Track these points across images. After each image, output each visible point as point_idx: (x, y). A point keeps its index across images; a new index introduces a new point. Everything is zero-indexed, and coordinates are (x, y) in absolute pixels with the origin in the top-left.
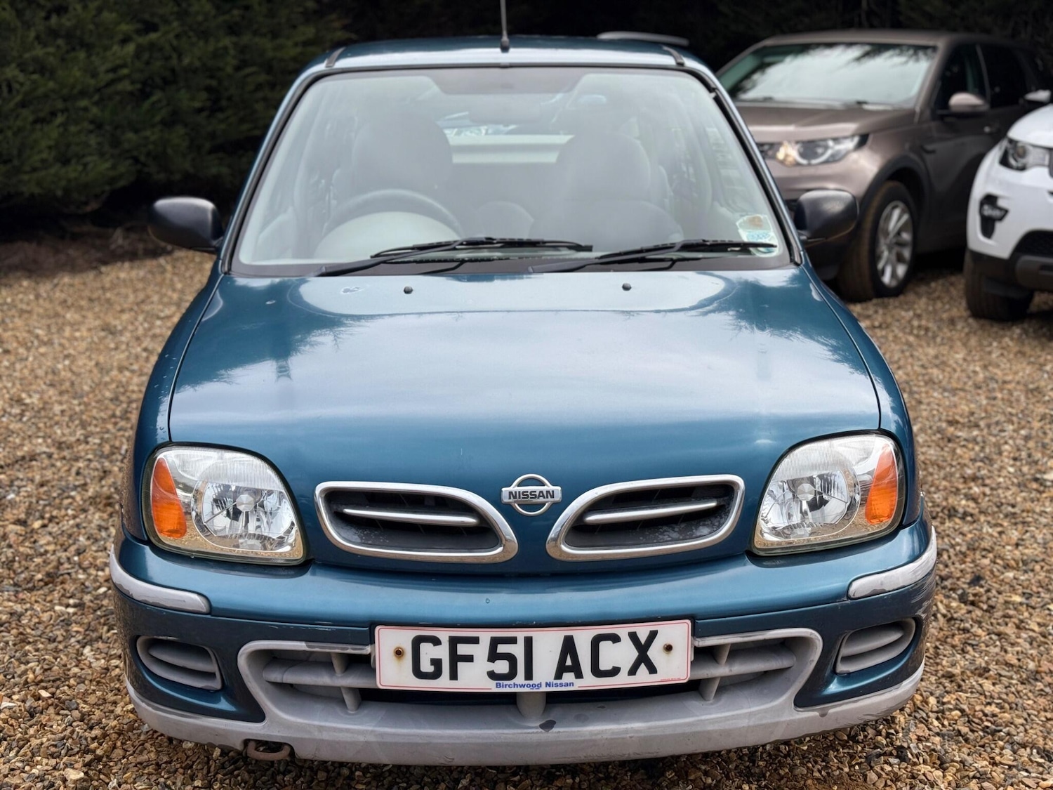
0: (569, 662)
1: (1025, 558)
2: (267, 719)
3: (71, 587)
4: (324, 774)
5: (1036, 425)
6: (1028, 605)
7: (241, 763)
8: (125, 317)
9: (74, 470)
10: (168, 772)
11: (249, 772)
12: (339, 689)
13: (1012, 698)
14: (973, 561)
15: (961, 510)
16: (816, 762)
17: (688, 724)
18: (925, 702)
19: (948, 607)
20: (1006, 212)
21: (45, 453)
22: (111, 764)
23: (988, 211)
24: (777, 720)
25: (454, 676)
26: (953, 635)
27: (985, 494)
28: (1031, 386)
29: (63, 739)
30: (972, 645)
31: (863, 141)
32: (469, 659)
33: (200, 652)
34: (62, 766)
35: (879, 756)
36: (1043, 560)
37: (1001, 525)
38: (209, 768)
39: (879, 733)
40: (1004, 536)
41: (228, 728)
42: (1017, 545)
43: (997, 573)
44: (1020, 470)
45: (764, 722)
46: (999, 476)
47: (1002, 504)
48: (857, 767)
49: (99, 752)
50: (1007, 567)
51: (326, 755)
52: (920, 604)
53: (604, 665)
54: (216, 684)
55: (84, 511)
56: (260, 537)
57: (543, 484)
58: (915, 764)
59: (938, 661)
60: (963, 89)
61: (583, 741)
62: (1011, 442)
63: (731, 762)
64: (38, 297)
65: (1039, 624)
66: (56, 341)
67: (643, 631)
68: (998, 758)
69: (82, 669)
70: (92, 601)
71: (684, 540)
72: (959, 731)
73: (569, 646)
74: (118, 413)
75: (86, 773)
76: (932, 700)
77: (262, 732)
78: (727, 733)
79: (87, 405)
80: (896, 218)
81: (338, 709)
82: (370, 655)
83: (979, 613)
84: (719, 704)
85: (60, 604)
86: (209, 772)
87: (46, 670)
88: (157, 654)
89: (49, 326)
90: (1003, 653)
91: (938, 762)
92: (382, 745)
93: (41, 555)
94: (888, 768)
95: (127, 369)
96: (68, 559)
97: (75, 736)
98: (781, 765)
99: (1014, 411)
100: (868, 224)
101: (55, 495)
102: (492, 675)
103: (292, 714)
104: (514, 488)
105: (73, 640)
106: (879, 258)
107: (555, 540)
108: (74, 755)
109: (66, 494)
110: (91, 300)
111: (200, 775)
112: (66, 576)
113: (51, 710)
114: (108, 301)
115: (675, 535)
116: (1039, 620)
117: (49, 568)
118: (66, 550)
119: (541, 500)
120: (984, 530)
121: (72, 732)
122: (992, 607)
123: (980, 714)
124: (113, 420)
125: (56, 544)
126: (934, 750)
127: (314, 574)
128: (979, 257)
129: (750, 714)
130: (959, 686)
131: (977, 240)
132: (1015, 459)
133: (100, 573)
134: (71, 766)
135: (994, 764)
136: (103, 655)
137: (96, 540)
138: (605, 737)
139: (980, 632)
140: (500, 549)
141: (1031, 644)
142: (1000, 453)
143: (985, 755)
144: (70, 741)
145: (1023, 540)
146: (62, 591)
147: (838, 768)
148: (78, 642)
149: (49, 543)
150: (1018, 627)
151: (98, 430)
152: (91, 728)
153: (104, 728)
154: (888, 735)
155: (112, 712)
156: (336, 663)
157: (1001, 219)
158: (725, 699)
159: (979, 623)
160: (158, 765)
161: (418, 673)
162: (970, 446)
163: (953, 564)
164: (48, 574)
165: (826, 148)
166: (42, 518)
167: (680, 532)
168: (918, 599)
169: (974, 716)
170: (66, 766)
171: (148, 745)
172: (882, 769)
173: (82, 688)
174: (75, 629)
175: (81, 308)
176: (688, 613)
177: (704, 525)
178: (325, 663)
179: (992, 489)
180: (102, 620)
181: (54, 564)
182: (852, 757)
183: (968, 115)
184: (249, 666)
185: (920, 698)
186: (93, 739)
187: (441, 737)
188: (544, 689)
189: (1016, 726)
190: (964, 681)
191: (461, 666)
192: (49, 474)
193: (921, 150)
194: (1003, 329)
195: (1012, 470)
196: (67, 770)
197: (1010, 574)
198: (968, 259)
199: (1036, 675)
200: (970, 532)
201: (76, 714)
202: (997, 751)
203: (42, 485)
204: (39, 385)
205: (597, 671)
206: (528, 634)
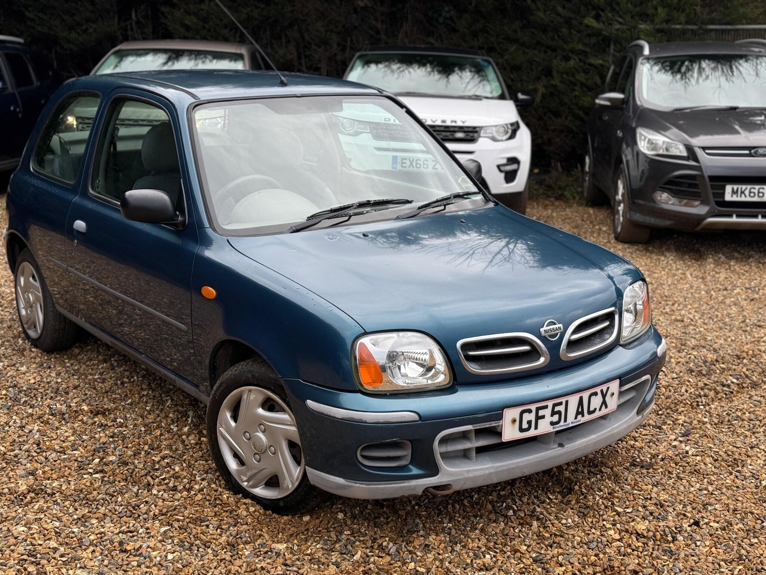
0: (580, 410)
2: (440, 473)
12: (469, 449)
24: (633, 422)
25: (536, 427)
32: (543, 417)
41: (418, 484)
45: (629, 424)
53: (592, 408)
54: (406, 461)
57: (555, 324)
67: (604, 387)
73: (581, 401)
77: (437, 481)
78: (619, 433)
82: (499, 426)
84: (612, 420)
88: (368, 453)
92: (497, 473)
102: (552, 423)
104: (545, 328)
107: (563, 350)
119: (556, 332)
127: (460, 389)
138: (583, 445)
140: (543, 360)
156: (473, 435)
158: (612, 417)
161: (521, 430)
167: (599, 339)
176: (619, 375)
177: (605, 334)
187: (522, 462)
188: (570, 425)
191: (539, 422)
205: (589, 412)
206: (567, 399)
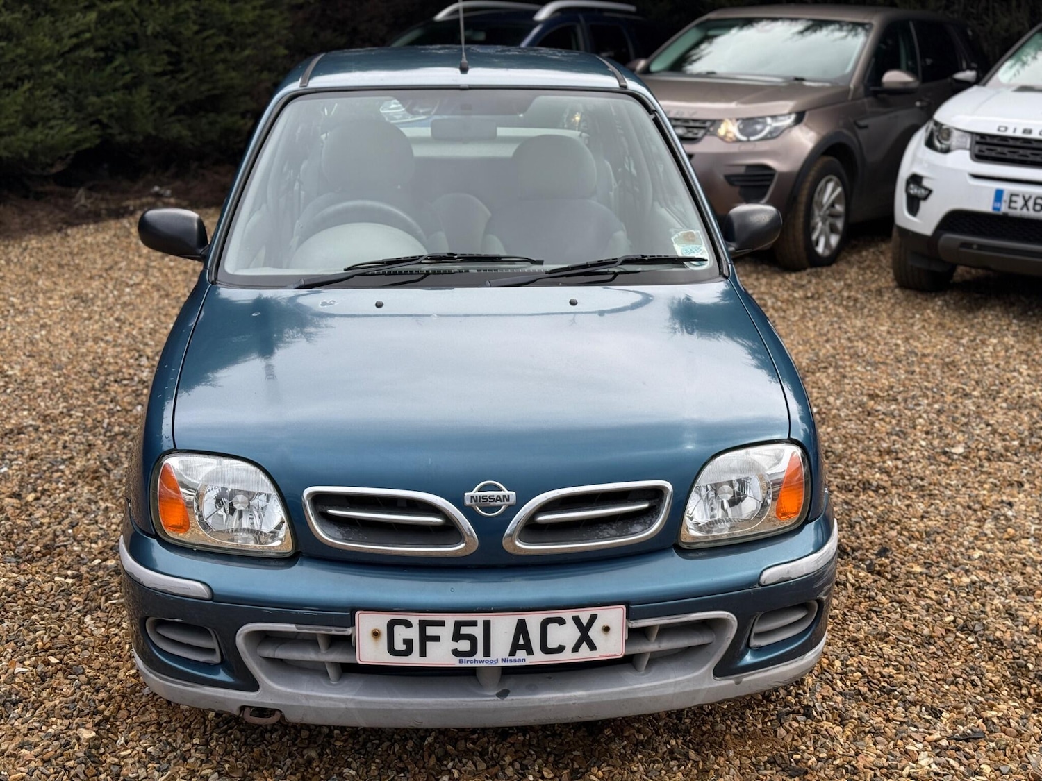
0: (521, 642)
1: (928, 529)
2: (261, 689)
3: (68, 559)
4: (307, 733)
5: (949, 399)
6: (927, 575)
7: (233, 723)
8: (95, 284)
9: (60, 444)
10: (169, 731)
11: (241, 731)
12: (323, 663)
13: (907, 661)
14: (882, 533)
15: (875, 484)
16: (734, 720)
17: (623, 693)
18: (831, 664)
19: (856, 577)
20: (930, 191)
21: (31, 426)
22: (118, 723)
23: (914, 190)
24: (698, 687)
25: (423, 653)
26: (860, 603)
27: (897, 468)
28: (947, 360)
29: (74, 701)
30: (876, 612)
31: (800, 119)
32: (436, 639)
33: (202, 631)
34: (74, 726)
35: (788, 714)
36: (944, 532)
37: (910, 497)
38: (206, 727)
39: (789, 693)
40: (911, 509)
41: (227, 696)
42: (922, 517)
43: (902, 545)
44: (931, 444)
45: (688, 689)
46: (912, 449)
47: (912, 477)
48: (769, 724)
49: (106, 713)
50: (912, 538)
51: (311, 719)
52: (821, 589)
53: (552, 644)
54: (216, 659)
55: (74, 484)
56: (252, 531)
57: (500, 490)
58: (819, 721)
59: (845, 626)
60: (896, 66)
61: (534, 707)
62: (925, 416)
63: (661, 720)
64: (8, 262)
65: (935, 592)
66: (31, 310)
67: (585, 615)
68: (891, 715)
69: (85, 637)
70: (88, 573)
71: (620, 536)
72: (859, 691)
73: (521, 628)
74: (97, 386)
75: (97, 732)
76: (838, 663)
77: (256, 700)
78: (656, 699)
79: (67, 376)
80: (830, 192)
81: (322, 681)
82: (351, 636)
83: (884, 582)
84: (650, 675)
85: (60, 575)
86: (205, 731)
87: (53, 638)
88: (161, 632)
89: (22, 294)
90: (902, 620)
91: (839, 719)
92: (362, 712)
93: (37, 527)
94: (795, 725)
95: (102, 340)
96: (63, 531)
97: (84, 699)
98: (704, 722)
99: (929, 385)
100: (803, 198)
101: (45, 468)
102: (456, 653)
103: (282, 685)
104: (475, 493)
105: (74, 609)
106: (814, 229)
107: (510, 535)
108: (85, 716)
109: (55, 468)
110: (61, 266)
111: (198, 734)
112: (63, 548)
113: (60, 674)
114: (77, 266)
115: (613, 532)
116: (935, 589)
117: (46, 540)
118: (60, 523)
119: (499, 503)
120: (894, 504)
121: (82, 695)
122: (896, 577)
123: (878, 676)
124: (93, 393)
125: (50, 517)
126: (836, 709)
127: (301, 565)
128: (905, 233)
129: (676, 683)
130: (862, 650)
131: (903, 216)
132: (927, 433)
133: (93, 545)
134: (83, 725)
135: (888, 720)
136: (103, 624)
137: (87, 513)
138: (552, 703)
139: (883, 599)
140: (462, 545)
141: (927, 611)
142: (914, 427)
143: (880, 712)
144: (80, 703)
145: (928, 512)
146: (60, 563)
147: (753, 725)
148: (79, 611)
149: (43, 517)
150: (917, 595)
151: (80, 403)
152: (98, 691)
153: (109, 691)
154: (797, 695)
155: (116, 676)
156: (321, 642)
157: (925, 198)
158: (654, 669)
159: (883, 591)
160: (159, 725)
161: (392, 650)
162: (888, 419)
163: (864, 535)
164: (46, 546)
165: (765, 124)
166: (35, 491)
167: (617, 530)
168: (820, 584)
169: (873, 677)
170: (79, 726)
171: (149, 706)
172: (790, 725)
173: (86, 654)
174: (75, 599)
175: (51, 274)
176: (622, 599)
177: (638, 523)
178: (311, 641)
179: (904, 462)
180: (100, 591)
181: (51, 536)
182: (765, 715)
183: (900, 92)
184: (246, 644)
185: (826, 661)
186: (101, 701)
187: (411, 704)
188: (500, 664)
189: (909, 686)
190: (866, 644)
191: (429, 645)
192: (37, 447)
193: (854, 126)
194: (926, 300)
195: (923, 443)
196: (80, 729)
197: (914, 546)
198: (895, 233)
199: (930, 640)
200: (881, 505)
201: (83, 678)
202: (891, 708)
203: (32, 458)
204: (19, 356)
205: (545, 649)
206: (487, 618)
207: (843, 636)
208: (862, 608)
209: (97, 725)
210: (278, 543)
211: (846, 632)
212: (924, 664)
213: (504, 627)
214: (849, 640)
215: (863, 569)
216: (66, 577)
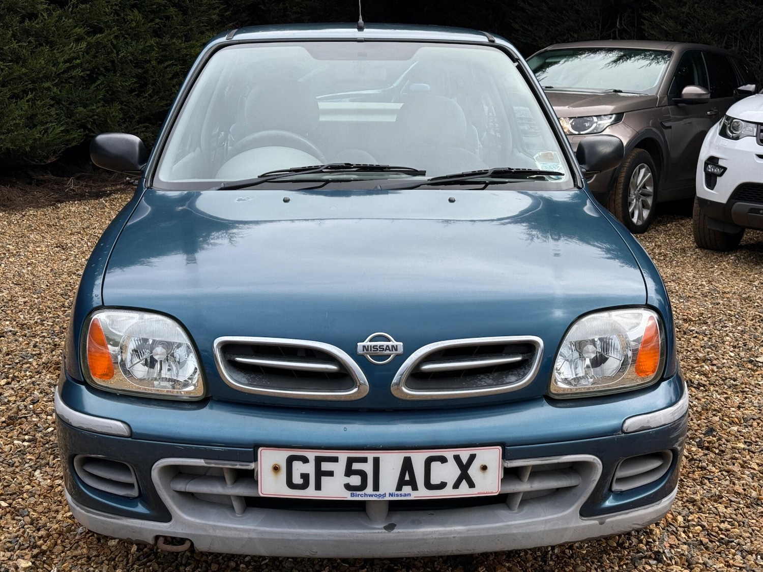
0: (407, 478)
1: (746, 416)
2: (173, 519)
3: (26, 427)
4: (217, 566)
5: (750, 323)
6: (749, 451)
7: (152, 557)
8: (73, 238)
9: (32, 344)
10: (97, 563)
11: (159, 564)
12: (229, 497)
13: (740, 518)
14: (707, 419)
15: (696, 382)
16: (593, 563)
17: (499, 528)
18: (675, 519)
19: (689, 451)
20: (725, 169)
21: (11, 331)
22: (53, 557)
23: (711, 168)
24: (566, 526)
25: (318, 487)
26: (694, 472)
27: (713, 371)
28: (744, 296)
29: (17, 537)
30: (709, 479)
31: (619, 117)
32: (330, 474)
33: (122, 467)
34: (15, 557)
35: (641, 558)
36: (759, 418)
37: (726, 393)
38: (128, 560)
39: (641, 541)
40: (729, 400)
41: (143, 526)
42: (739, 407)
43: (725, 427)
44: (739, 355)
45: (557, 527)
46: (723, 358)
47: (726, 378)
48: (624, 567)
49: (44, 547)
50: (732, 423)
51: (218, 548)
52: (676, 439)
53: (435, 480)
54: (134, 493)
55: (38, 373)
56: (170, 380)
57: (389, 340)
58: (669, 565)
59: (683, 490)
60: (692, 83)
61: (417, 540)
62: (731, 334)
63: (528, 562)
64: (9, 223)
65: (758, 464)
66: (22, 253)
67: (464, 454)
68: (731, 562)
69: (33, 487)
70: (42, 438)
71: (497, 385)
72: (701, 541)
73: (407, 465)
74: (66, 304)
75: (33, 563)
76: (680, 519)
77: (169, 530)
78: (528, 536)
79: (43, 298)
80: (642, 175)
81: (228, 513)
82: (254, 470)
83: (712, 455)
84: (522, 513)
85: (18, 440)
86: (128, 563)
87: (5, 486)
88: (89, 469)
89: (17, 243)
90: (732, 485)
91: (687, 564)
92: (262, 540)
93: (5, 404)
94: (648, 568)
95: (75, 274)
96: (26, 406)
97: (26, 535)
98: (567, 565)
99: (732, 313)
100: (622, 180)
101: (17, 361)
102: (348, 487)
103: (192, 516)
104: (366, 343)
105: (27, 465)
106: (630, 204)
107: (398, 384)
108: (25, 549)
109: (26, 361)
110: (48, 225)
111: (121, 565)
112: (23, 419)
113: (9, 516)
114: (62, 227)
115: (490, 382)
116: (757, 461)
117: (10, 413)
118: (24, 401)
119: (388, 352)
120: (714, 397)
121: (24, 533)
122: (723, 452)
123: (717, 529)
124: (63, 309)
125: (16, 396)
126: (683, 554)
127: (211, 408)
128: (704, 202)
129: (546, 521)
130: (700, 509)
131: (702, 190)
132: (734, 347)
133: (49, 417)
134: (22, 557)
135: (729, 566)
136: (50, 476)
137: (47, 394)
138: (434, 536)
139: (714, 469)
140: (355, 390)
141: (753, 479)
142: (723, 343)
143: (721, 559)
144: (22, 538)
145: (743, 404)
146: (20, 430)
147: (610, 567)
148: (31, 467)
149: (11, 396)
150: (742, 466)
151: (51, 315)
152: (39, 530)
153: (48, 529)
154: (648, 543)
155: (55, 518)
156: (227, 477)
157: (721, 175)
158: (526, 509)
159: (713, 463)
160: (89, 558)
161: (291, 484)
162: (701, 337)
163: (692, 420)
164: (10, 418)
165: (592, 123)
166: (8, 378)
167: (494, 379)
168: (675, 434)
169: (712, 530)
170: (18, 557)
171: (81, 543)
172: (644, 568)
173: (32, 500)
174: (29, 457)
175: (42, 231)
176: (500, 441)
177: (512, 374)
178: (217, 476)
179: (718, 368)
180: (49, 451)
181: (15, 410)
182: (620, 559)
183: (695, 101)
184: (160, 478)
185: (671, 516)
186: (40, 538)
187: (308, 535)
188: (388, 498)
189: (744, 538)
190: (703, 505)
191: (324, 479)
192: (13, 346)
193: (662, 126)
194: (721, 256)
195: (732, 354)
196: (18, 560)
197: (735, 428)
198: (696, 205)
199: (757, 502)
200: (704, 397)
201: (27, 519)
202: (730, 556)
203: (8, 354)
204: (9, 284)
205: (429, 485)
206: (376, 455)
207: (682, 497)
208: (696, 476)
209: (35, 557)
210: (191, 388)
211: (684, 495)
212: (754, 521)
213: (391, 463)
214: (687, 501)
215: (693, 445)
216: (24, 441)
